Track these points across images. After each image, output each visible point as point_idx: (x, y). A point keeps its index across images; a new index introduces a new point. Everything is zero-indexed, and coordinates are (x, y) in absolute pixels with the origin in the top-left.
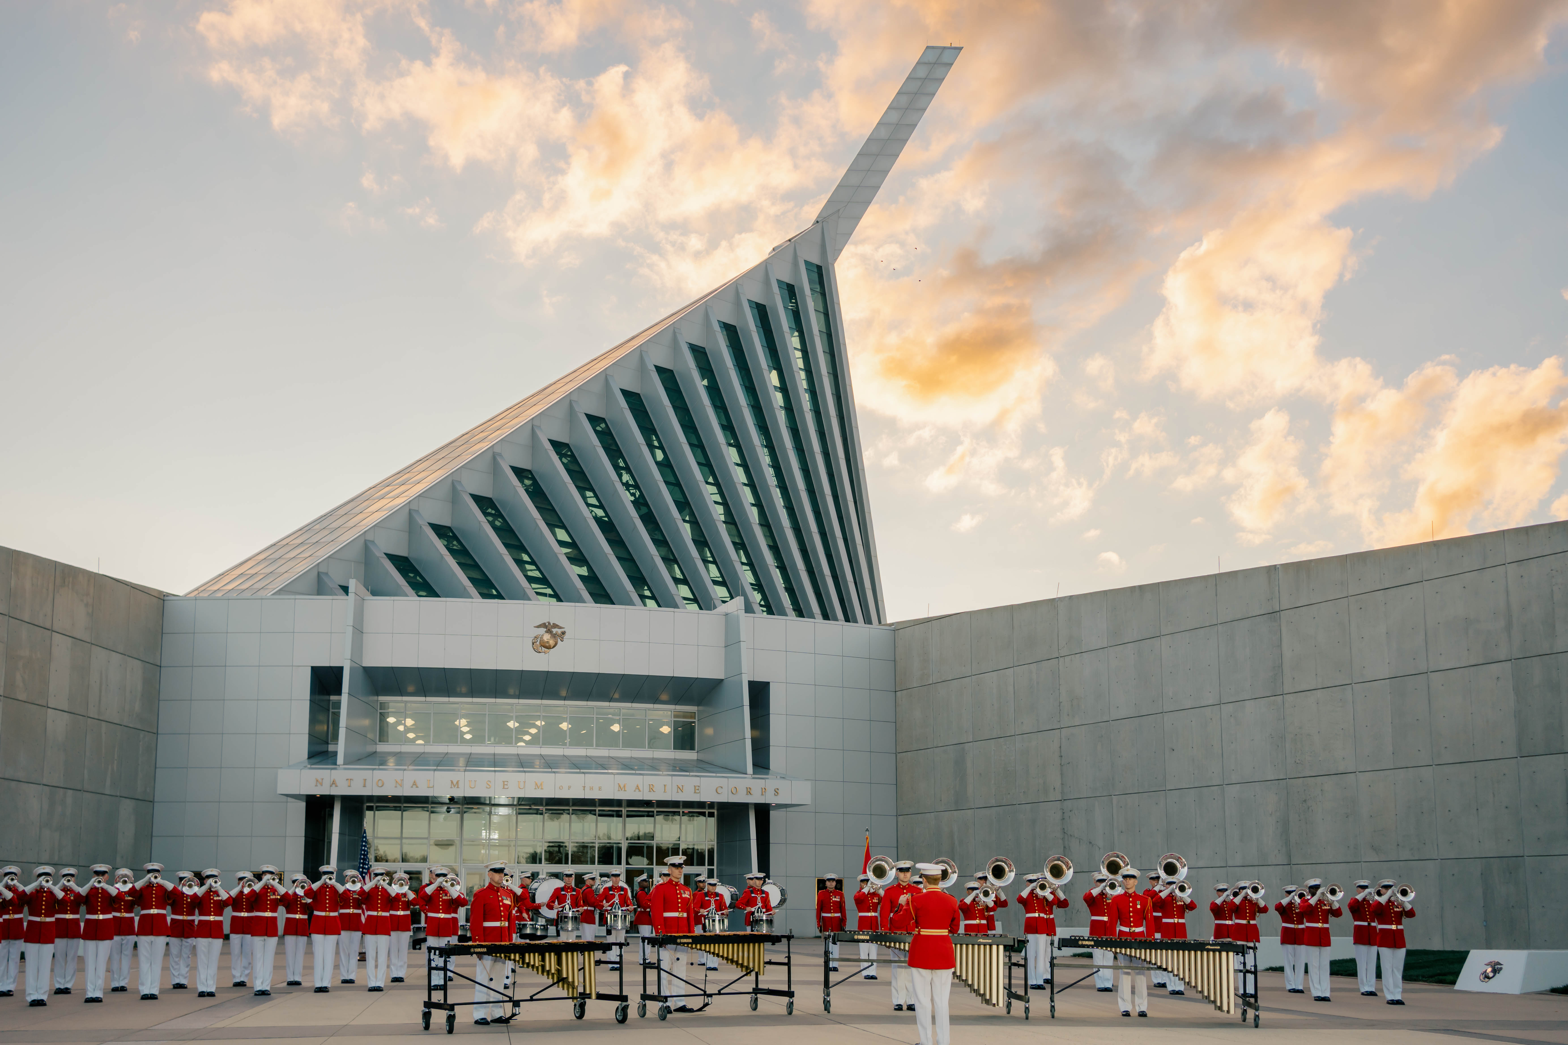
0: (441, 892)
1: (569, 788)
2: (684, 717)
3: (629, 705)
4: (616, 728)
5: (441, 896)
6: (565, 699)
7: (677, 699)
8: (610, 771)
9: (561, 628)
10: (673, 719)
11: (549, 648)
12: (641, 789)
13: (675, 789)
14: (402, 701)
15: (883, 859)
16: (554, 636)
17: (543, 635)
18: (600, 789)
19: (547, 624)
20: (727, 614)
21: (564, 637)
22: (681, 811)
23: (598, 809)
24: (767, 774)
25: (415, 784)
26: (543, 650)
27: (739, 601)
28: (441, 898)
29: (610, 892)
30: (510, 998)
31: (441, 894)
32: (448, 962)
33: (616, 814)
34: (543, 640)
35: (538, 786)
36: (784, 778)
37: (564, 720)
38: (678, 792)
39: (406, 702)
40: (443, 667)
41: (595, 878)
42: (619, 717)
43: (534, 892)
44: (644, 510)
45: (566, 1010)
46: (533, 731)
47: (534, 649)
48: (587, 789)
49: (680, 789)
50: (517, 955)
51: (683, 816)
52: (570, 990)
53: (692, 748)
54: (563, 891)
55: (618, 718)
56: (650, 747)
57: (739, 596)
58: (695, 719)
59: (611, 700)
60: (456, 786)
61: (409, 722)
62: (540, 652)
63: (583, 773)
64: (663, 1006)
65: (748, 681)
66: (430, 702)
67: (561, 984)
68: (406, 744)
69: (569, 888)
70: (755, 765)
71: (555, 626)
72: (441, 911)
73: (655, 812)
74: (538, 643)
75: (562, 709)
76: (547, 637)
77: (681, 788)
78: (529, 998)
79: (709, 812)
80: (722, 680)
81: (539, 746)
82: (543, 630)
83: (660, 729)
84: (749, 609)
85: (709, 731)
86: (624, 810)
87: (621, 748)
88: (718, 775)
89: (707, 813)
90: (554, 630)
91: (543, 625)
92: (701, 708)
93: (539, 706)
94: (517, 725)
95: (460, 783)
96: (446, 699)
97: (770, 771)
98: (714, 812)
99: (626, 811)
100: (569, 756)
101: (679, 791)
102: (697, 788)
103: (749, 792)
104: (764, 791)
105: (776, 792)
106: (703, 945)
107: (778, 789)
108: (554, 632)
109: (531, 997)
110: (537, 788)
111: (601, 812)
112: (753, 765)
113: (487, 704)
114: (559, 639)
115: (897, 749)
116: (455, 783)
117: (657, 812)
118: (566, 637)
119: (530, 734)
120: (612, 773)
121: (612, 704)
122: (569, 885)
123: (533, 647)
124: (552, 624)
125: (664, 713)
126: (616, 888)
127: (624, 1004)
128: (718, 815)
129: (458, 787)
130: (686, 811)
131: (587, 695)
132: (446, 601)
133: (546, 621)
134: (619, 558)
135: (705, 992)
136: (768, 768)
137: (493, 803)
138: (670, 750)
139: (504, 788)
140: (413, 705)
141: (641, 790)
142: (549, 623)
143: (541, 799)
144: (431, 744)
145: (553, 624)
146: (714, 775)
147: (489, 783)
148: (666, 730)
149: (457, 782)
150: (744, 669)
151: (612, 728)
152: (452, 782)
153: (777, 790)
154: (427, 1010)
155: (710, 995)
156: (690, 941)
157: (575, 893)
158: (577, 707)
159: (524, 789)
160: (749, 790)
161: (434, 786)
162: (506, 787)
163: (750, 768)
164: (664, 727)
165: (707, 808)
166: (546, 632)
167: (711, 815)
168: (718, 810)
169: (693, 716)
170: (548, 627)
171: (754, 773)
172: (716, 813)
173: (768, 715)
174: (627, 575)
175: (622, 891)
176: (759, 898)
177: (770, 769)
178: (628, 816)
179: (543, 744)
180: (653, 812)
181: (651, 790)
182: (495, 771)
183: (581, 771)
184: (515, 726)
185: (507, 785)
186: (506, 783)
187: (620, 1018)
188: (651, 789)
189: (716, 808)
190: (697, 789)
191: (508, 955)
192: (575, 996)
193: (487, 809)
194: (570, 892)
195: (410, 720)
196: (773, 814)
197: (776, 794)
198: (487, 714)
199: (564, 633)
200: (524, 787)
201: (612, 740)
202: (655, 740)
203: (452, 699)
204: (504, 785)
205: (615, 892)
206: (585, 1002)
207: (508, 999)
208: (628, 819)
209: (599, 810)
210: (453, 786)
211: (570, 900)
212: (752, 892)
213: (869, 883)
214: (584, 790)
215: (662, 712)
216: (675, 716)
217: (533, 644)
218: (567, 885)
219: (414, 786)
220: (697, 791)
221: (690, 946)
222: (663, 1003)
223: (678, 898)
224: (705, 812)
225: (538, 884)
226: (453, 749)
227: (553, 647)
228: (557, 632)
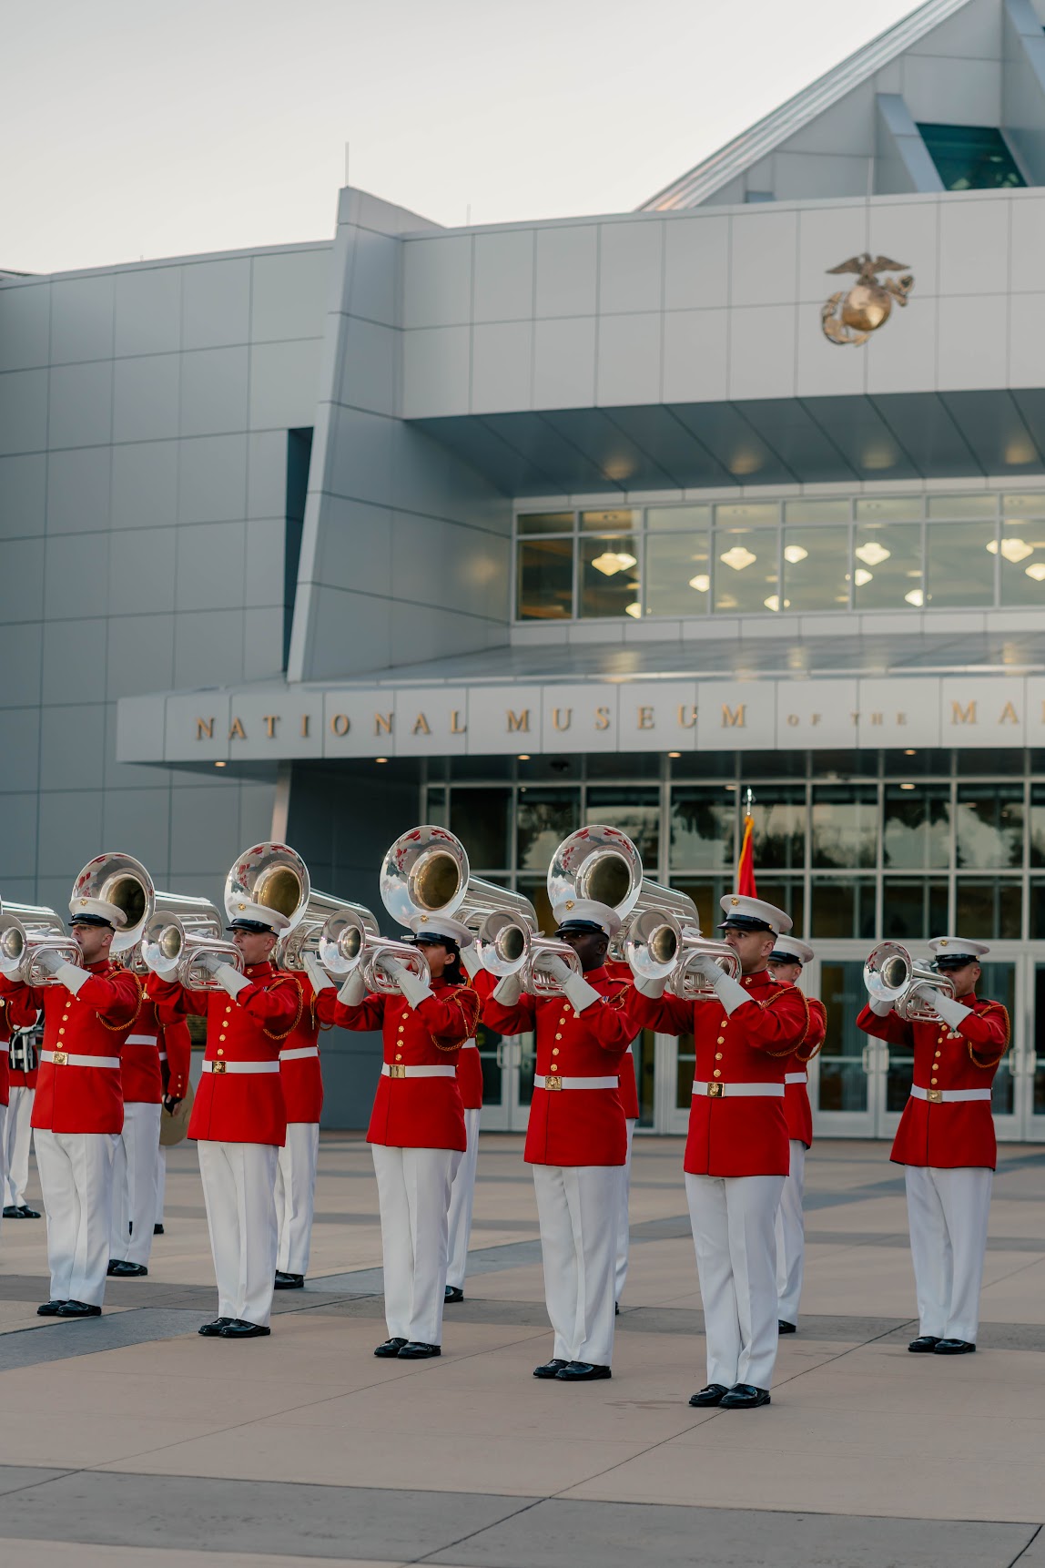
1: (819, 718)
9: (898, 267)
11: (868, 327)
16: (880, 294)
17: (850, 294)
19: (862, 260)
21: (910, 294)
26: (852, 336)
34: (853, 307)
47: (827, 334)
48: (865, 720)
62: (842, 343)
71: (885, 264)
74: (837, 317)
76: (859, 297)
82: (853, 278)
90: (882, 277)
91: (852, 265)
108: (883, 283)
114: (894, 302)
118: (913, 292)
123: (824, 329)
124: (875, 260)
133: (856, 251)
142: (868, 258)
145: (880, 258)
149: (526, 716)
166: (861, 283)
170: (864, 269)
199: (907, 282)
217: (824, 319)
227: (879, 325)
228: (889, 280)
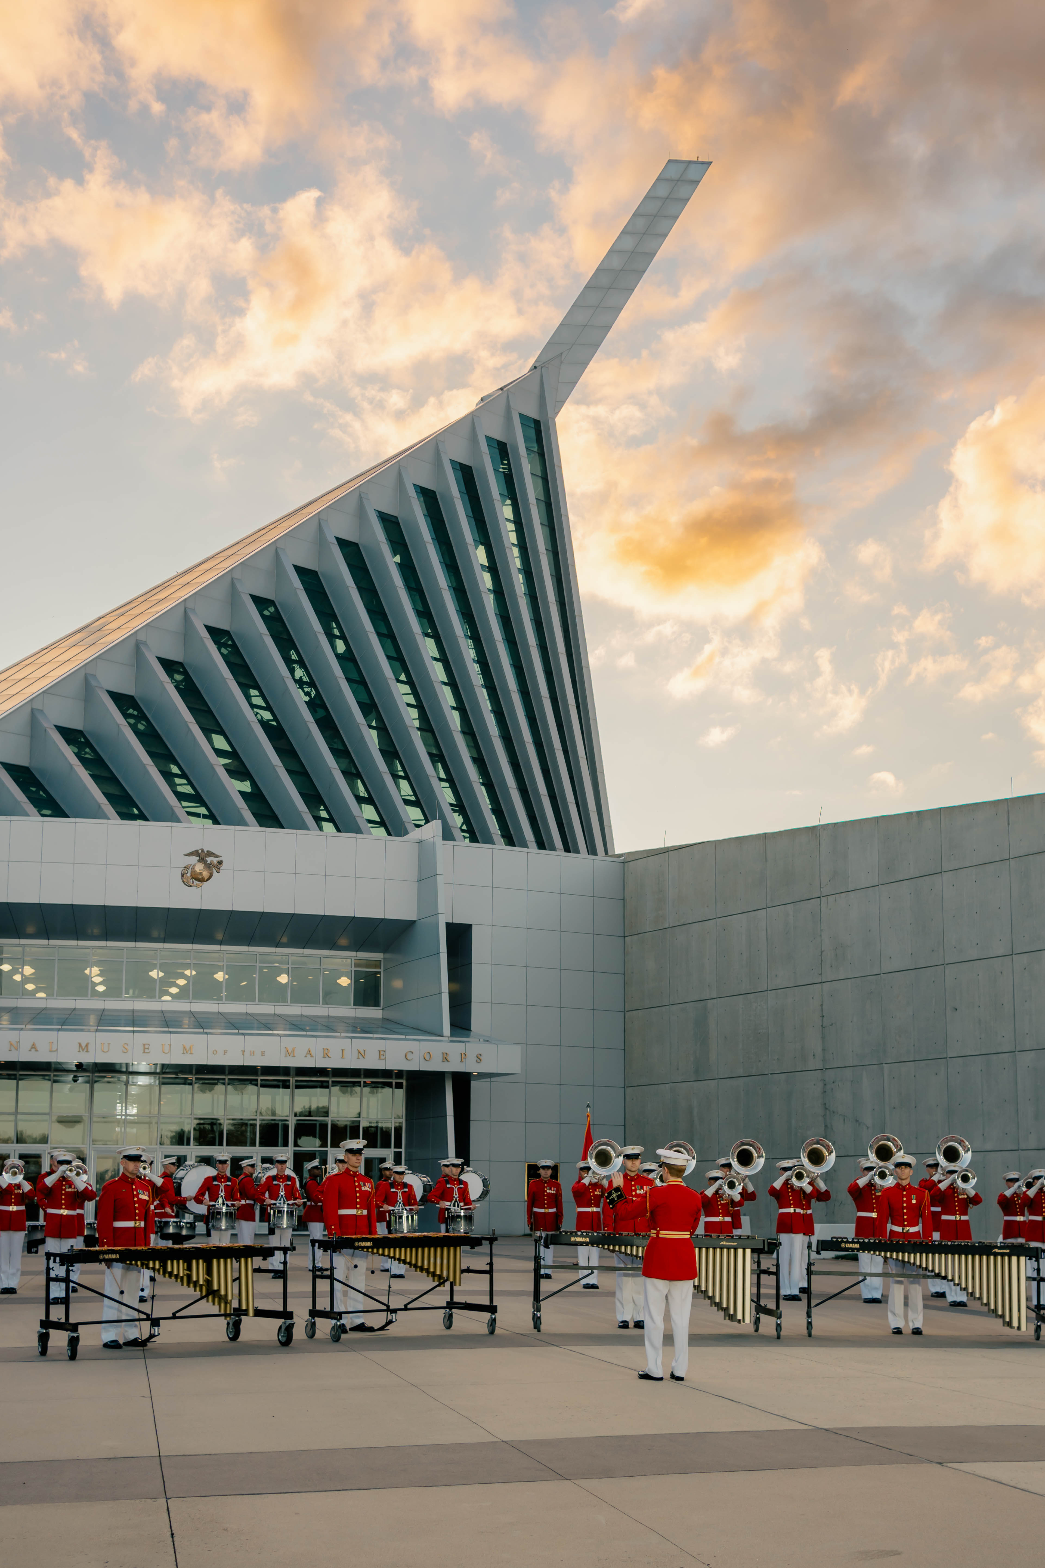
0: (64, 1183)
1: (225, 1052)
2: (367, 966)
3: (299, 951)
4: (283, 979)
5: (64, 1188)
6: (221, 943)
7: (358, 945)
8: (275, 1032)
9: (217, 856)
10: (354, 969)
11: (202, 880)
12: (313, 1053)
13: (355, 1054)
14: (19, 945)
15: (608, 1142)
16: (208, 866)
17: (195, 865)
18: (263, 1054)
19: (200, 851)
20: (420, 842)
21: (221, 868)
22: (362, 1080)
23: (260, 1078)
24: (468, 1036)
25: (34, 1047)
26: (195, 884)
27: (435, 826)
28: (64, 1190)
29: (274, 1183)
30: (147, 1315)
31: (64, 1185)
32: (71, 1272)
33: (282, 1084)
34: (195, 871)
35: (185, 1051)
36: (488, 1041)
37: (219, 969)
38: (358, 1058)
39: (24, 946)
40: (71, 903)
41: (255, 1164)
42: (288, 966)
43: (179, 1181)
44: (321, 713)
45: (218, 1329)
46: (182, 982)
47: (183, 882)
48: (247, 1054)
49: (361, 1054)
50: (157, 1262)
51: (364, 1087)
52: (223, 1305)
53: (376, 1004)
54: (215, 1181)
55: (285, 967)
56: (326, 1002)
57: (436, 819)
58: (381, 969)
59: (277, 945)
60: (85, 1050)
61: (28, 970)
62: (191, 886)
63: (243, 1034)
64: (337, 1325)
65: (446, 923)
66: (54, 946)
67: (210, 1297)
68: (23, 997)
69: (222, 1177)
70: (453, 1025)
71: (210, 854)
72: (64, 1207)
73: (330, 1082)
74: (188, 875)
75: (217, 955)
76: (199, 868)
77: (363, 1053)
78: (172, 1316)
79: (396, 1083)
80: (414, 922)
81: (188, 1001)
82: (195, 859)
83: (338, 981)
84: (447, 835)
85: (398, 984)
86: (292, 1080)
87: (289, 1004)
88: (408, 1037)
89: (394, 1084)
90: (209, 859)
91: (195, 853)
92: (388, 955)
93: (189, 951)
94: (161, 974)
95: (90, 1046)
96: (73, 943)
97: (472, 1033)
98: (402, 1083)
99: (294, 1081)
100: (226, 1013)
101: (360, 1056)
102: (382, 1053)
103: (445, 1058)
104: (463, 1057)
105: (479, 1058)
106: (386, 1250)
107: (481, 1055)
108: (209, 862)
109: (174, 1314)
110: (185, 1052)
111: (264, 1083)
112: (451, 1025)
113: (125, 949)
114: (214, 870)
115: (626, 1006)
116: (84, 1046)
117: (333, 1082)
118: (223, 867)
119: (177, 986)
120: (278, 1035)
121: (279, 950)
122: (222, 1174)
123: (182, 879)
124: (206, 852)
125: (342, 961)
126: (281, 1176)
127: (289, 1322)
128: (407, 1086)
129: (87, 1051)
130: (368, 1081)
131: (250, 940)
132: (76, 823)
133: (198, 848)
134: (289, 772)
135: (388, 1306)
136: (468, 1029)
137: (131, 1070)
138: (350, 1007)
139: (144, 1052)
140: (33, 949)
141: (314, 1055)
142: (203, 851)
143: (191, 1066)
144: (55, 997)
145: (208, 851)
146: (403, 1037)
147: (126, 1046)
148: (344, 981)
149: (87, 1045)
150: (441, 909)
151: (278, 979)
152: (80, 1045)
153: (479, 1056)
154: (44, 1331)
155: (395, 1311)
156: (371, 1244)
157: (230, 1183)
158: (236, 953)
159: (169, 1054)
160: (445, 1055)
161: (57, 1049)
162: (147, 1051)
163: (447, 1029)
164: (342, 978)
165: (394, 1077)
166: (199, 861)
167: (399, 1086)
168: (407, 1080)
169: (377, 964)
170: (201, 855)
171: (452, 1035)
172: (404, 1084)
173: (470, 963)
174: (300, 793)
175: (289, 1181)
176: (456, 1190)
177: (471, 1030)
178: (297, 1087)
179: (194, 998)
180: (328, 1082)
181: (326, 1056)
182: (133, 1032)
183: (240, 1031)
184: (159, 977)
185: (148, 1049)
186: (147, 1046)
187: (283, 1340)
188: (326, 1054)
189: (405, 1077)
190: (382, 1055)
191: (146, 1262)
192: (228, 1312)
193: (124, 1077)
194: (224, 1182)
195: (30, 967)
196: (474, 1084)
197: (479, 1061)
198: (125, 963)
199: (220, 863)
200: (170, 1051)
201: (278, 994)
202: (331, 995)
203: (82, 943)
204: (145, 1048)
205: (280, 1182)
206: (241, 1320)
207: (145, 1317)
208: (297, 1091)
209: (262, 1080)
210: (81, 1050)
211: (223, 1192)
212: (447, 1182)
213: (590, 1172)
214: (243, 1055)
215: (340, 960)
216: (356, 965)
217: (183, 875)
218: (220, 1173)
219: (33, 1050)
220: (382, 1057)
221: (370, 1250)
222: (336, 1321)
223: (357, 1192)
224: (392, 1082)
225: (185, 1172)
226: (81, 1004)
227: (208, 880)
228: (212, 862)
